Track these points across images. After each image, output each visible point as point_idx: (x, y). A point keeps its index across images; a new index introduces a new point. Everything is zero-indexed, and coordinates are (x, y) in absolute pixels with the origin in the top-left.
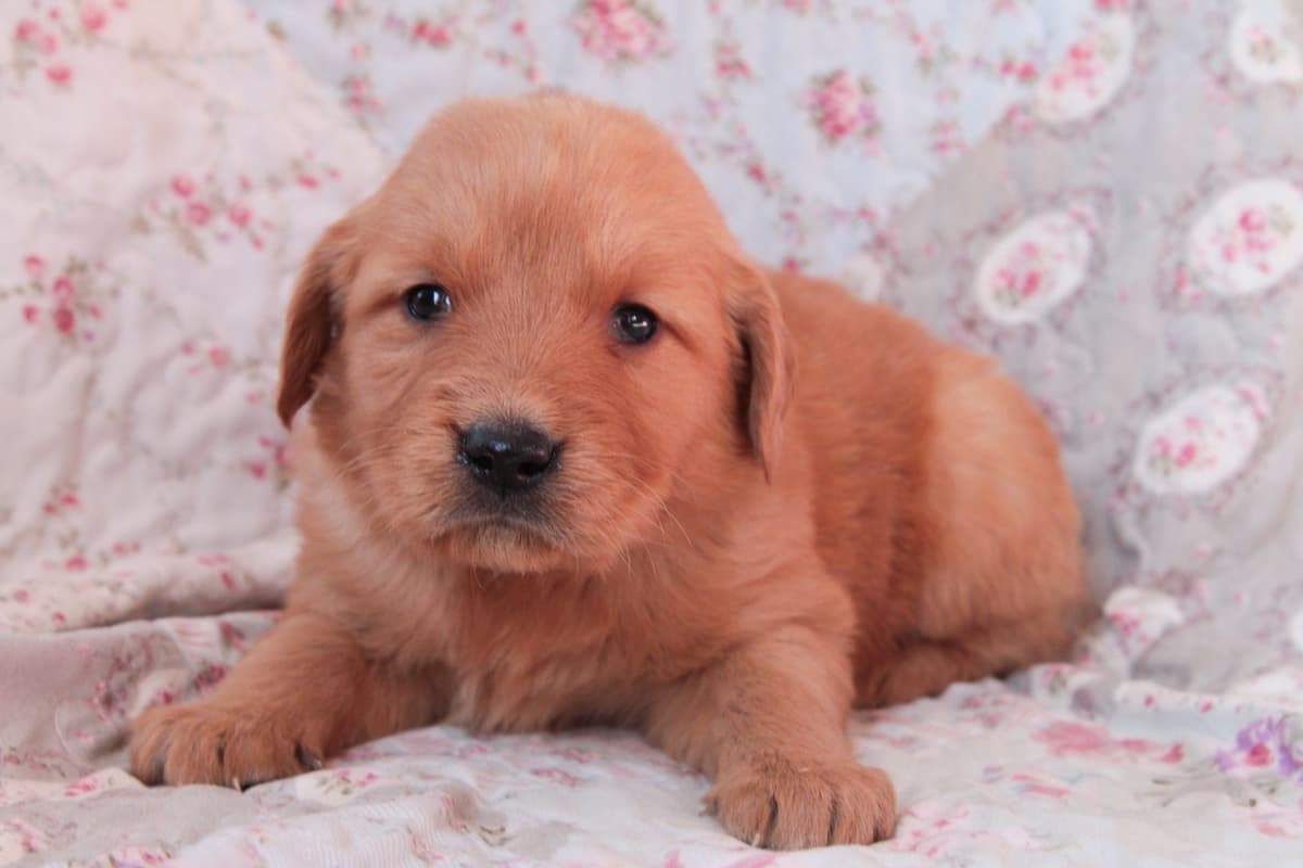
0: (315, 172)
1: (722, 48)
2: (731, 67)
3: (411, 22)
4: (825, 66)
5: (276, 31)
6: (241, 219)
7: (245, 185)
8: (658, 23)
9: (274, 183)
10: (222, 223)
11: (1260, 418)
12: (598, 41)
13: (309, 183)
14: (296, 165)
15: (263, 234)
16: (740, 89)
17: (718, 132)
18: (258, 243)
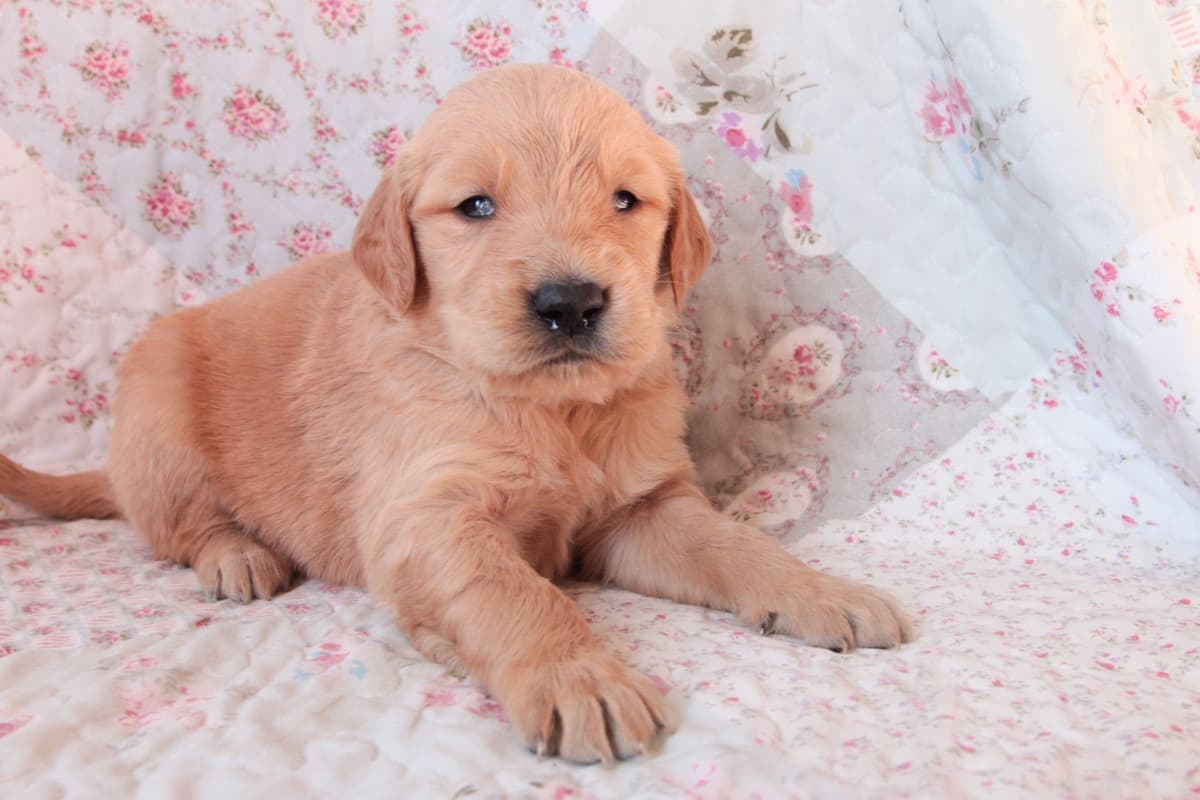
0: (74, 238)
1: (318, 120)
2: (324, 132)
3: (115, 133)
4: (383, 125)
5: (32, 153)
6: (28, 275)
7: (28, 251)
8: (277, 110)
9: (47, 248)
10: (17, 279)
11: (688, 361)
12: (240, 128)
13: (70, 244)
14: (58, 234)
15: (42, 283)
16: (331, 147)
17: (323, 177)
18: (40, 290)
